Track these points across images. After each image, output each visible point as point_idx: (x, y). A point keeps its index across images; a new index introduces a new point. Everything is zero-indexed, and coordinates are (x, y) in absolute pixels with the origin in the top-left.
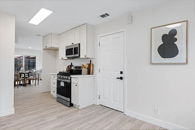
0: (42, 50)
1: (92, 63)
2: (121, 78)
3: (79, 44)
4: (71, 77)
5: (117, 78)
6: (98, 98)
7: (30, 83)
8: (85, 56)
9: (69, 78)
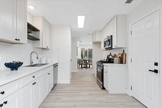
0: (92, 44)
1: (125, 52)
2: (156, 71)
3: (112, 36)
4: (103, 65)
5: (149, 70)
6: (130, 89)
7: (90, 67)
8: (115, 46)
9: (102, 66)
